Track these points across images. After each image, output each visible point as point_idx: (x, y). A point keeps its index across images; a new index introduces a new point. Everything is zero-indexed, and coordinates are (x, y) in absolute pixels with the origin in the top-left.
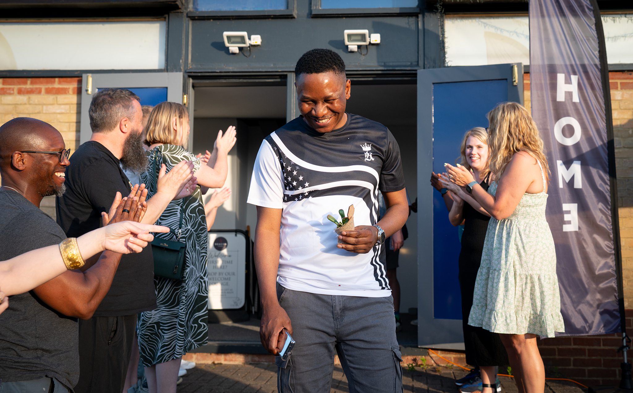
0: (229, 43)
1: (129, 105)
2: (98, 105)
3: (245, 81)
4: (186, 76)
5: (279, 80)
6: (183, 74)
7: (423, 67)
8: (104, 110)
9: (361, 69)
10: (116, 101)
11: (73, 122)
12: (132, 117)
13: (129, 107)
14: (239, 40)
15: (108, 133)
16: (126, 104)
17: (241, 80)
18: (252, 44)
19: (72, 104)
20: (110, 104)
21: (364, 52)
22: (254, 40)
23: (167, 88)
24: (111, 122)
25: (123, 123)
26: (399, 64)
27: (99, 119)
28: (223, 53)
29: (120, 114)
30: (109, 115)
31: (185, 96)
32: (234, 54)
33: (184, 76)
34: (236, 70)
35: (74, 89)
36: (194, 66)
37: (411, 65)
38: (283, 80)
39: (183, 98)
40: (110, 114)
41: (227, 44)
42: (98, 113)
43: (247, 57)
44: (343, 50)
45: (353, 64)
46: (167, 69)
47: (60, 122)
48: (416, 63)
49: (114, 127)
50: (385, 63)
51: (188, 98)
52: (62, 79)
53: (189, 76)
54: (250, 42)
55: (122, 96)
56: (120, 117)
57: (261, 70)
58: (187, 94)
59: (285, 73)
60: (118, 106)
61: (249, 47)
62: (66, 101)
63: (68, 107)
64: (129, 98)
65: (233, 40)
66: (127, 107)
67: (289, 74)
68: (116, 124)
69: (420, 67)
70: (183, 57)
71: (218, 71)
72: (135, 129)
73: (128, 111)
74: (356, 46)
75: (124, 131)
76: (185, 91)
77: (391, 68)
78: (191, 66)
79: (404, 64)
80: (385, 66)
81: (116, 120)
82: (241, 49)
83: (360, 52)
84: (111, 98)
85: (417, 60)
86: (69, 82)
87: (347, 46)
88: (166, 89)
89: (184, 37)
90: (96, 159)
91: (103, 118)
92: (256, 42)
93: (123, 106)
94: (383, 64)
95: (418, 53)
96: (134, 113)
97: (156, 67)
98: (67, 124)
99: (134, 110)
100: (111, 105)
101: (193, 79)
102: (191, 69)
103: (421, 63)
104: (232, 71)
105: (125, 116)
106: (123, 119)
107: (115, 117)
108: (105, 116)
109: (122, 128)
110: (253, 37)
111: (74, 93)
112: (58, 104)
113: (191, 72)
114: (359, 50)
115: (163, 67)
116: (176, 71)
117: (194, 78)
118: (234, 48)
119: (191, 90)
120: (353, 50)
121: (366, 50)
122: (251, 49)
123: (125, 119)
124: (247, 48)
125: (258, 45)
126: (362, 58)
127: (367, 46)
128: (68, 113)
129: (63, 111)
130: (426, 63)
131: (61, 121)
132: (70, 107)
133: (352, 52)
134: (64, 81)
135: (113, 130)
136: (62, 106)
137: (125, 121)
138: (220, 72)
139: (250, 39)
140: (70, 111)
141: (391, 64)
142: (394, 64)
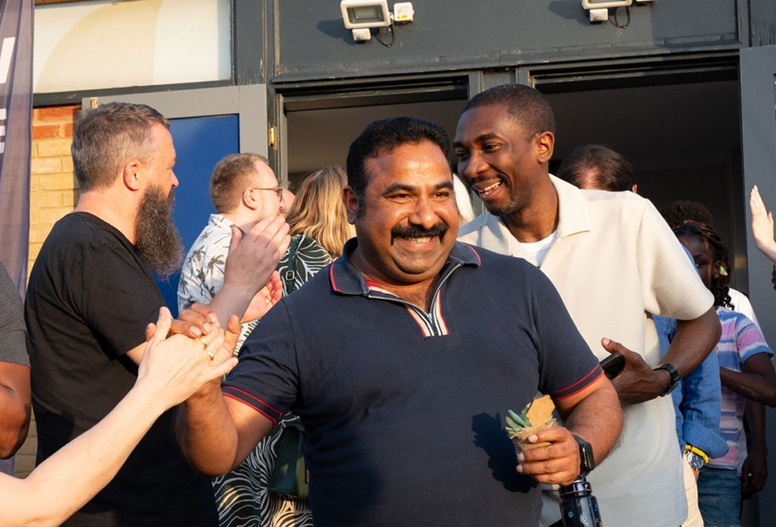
0: (351, 21)
1: (144, 135)
2: (84, 134)
3: (385, 93)
4: (273, 91)
5: (451, 88)
6: (267, 86)
7: (748, 43)
8: (94, 144)
9: (617, 56)
10: (118, 126)
11: (69, 189)
12: (150, 159)
13: (144, 138)
14: (371, 14)
15: (104, 191)
16: (138, 132)
17: (377, 93)
18: (397, 20)
19: (65, 156)
20: (105, 132)
21: (622, 20)
22: (399, 12)
23: (238, 115)
24: (108, 168)
25: (130, 170)
26: (698, 40)
27: (85, 162)
28: (340, 42)
29: (124, 152)
30: (103, 152)
31: (272, 130)
32: (361, 42)
33: (268, 91)
34: (367, 73)
35: (67, 127)
36: (286, 71)
37: (722, 41)
38: (460, 87)
39: (269, 133)
40: (106, 153)
41: (348, 25)
42: (83, 149)
43: (387, 46)
44: (578, 21)
45: (601, 47)
46: (235, 81)
47: (45, 190)
48: (733, 36)
49: (114, 179)
50: (666, 40)
51: (278, 134)
52: (44, 111)
53: (278, 91)
54: (392, 17)
55: (132, 117)
56: (124, 157)
57: (415, 70)
58: (276, 125)
59: (464, 74)
60: (121, 136)
61: (391, 26)
62: (54, 151)
63: (57, 161)
64: (145, 122)
65: (359, 15)
66: (138, 138)
67: (471, 76)
68: (117, 173)
69: (741, 43)
70: (265, 55)
71: (334, 78)
72: (156, 183)
73: (141, 146)
74: (606, 10)
75: (132, 185)
76: (272, 120)
77: (680, 50)
78: (282, 72)
79: (708, 39)
80: (666, 46)
81: (116, 163)
82: (374, 31)
83: (613, 20)
84: (110, 119)
85: (734, 31)
86: (58, 115)
87: (587, 12)
88: (236, 117)
89: (264, 15)
90: (93, 248)
91: (92, 159)
92: (405, 16)
93: (131, 136)
94: (663, 42)
95: (736, 14)
96: (155, 151)
97: (215, 77)
98: (59, 193)
99: (154, 145)
100: (108, 135)
101: (284, 96)
102: (281, 76)
103: (743, 36)
104: (359, 75)
105: (134, 156)
106: (130, 162)
107: (115, 158)
108: (97, 154)
109: (127, 179)
110: (397, 6)
111: (67, 135)
112: (39, 157)
113: (282, 83)
114: (612, 18)
115: (227, 75)
116: (254, 83)
117: (286, 93)
118: (362, 31)
119: (282, 119)
120: (599, 19)
121: (626, 18)
122: (394, 30)
123: (133, 163)
124: (386, 27)
125: (408, 22)
126: (619, 33)
127: (627, 7)
128: (59, 173)
129: (50, 169)
130: (754, 33)
131: (47, 188)
132: (62, 160)
133: (598, 22)
134: (49, 115)
135: (112, 183)
136: (48, 161)
137: (135, 165)
138: (337, 79)
139: (391, 10)
140: (62, 170)
141: (680, 41)
142: (687, 41)
